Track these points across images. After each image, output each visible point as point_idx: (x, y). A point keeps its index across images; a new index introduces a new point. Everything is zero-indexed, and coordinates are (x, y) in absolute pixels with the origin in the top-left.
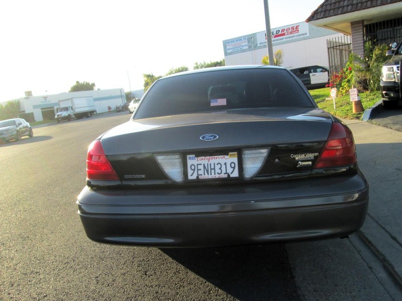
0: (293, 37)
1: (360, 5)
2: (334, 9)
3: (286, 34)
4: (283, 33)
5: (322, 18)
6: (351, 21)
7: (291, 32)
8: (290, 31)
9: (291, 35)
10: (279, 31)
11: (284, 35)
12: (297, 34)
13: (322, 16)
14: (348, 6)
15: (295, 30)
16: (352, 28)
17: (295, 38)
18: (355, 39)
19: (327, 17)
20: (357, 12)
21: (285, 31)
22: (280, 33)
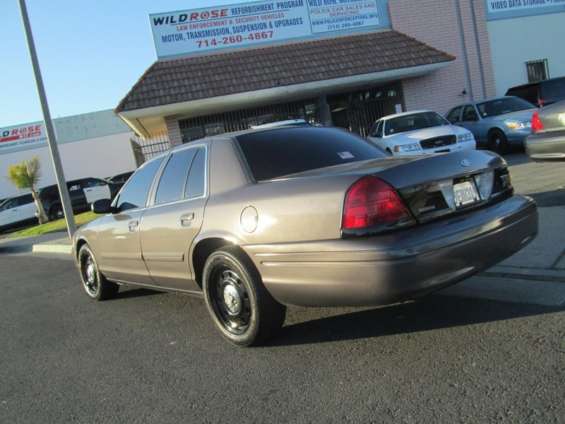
0: (33, 141)
1: (179, 96)
2: (149, 99)
3: (21, 137)
4: (15, 135)
5: (136, 109)
6: (165, 115)
7: (29, 135)
8: (27, 133)
9: (30, 139)
10: (8, 132)
11: (17, 138)
12: (39, 137)
13: (136, 106)
14: (165, 96)
15: (34, 131)
16: (167, 123)
17: (36, 142)
18: (173, 136)
19: (142, 108)
20: (178, 104)
21: (19, 133)
22: (10, 135)
